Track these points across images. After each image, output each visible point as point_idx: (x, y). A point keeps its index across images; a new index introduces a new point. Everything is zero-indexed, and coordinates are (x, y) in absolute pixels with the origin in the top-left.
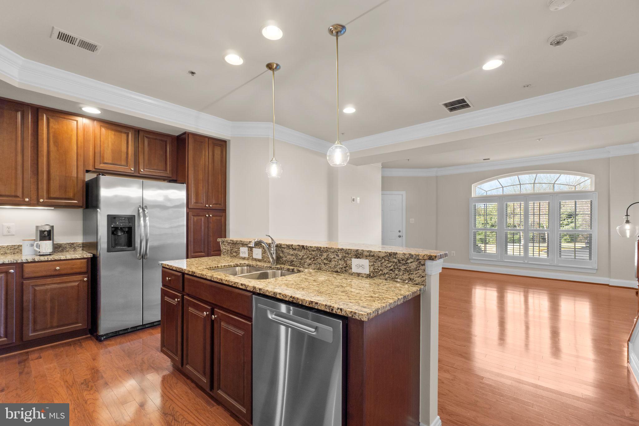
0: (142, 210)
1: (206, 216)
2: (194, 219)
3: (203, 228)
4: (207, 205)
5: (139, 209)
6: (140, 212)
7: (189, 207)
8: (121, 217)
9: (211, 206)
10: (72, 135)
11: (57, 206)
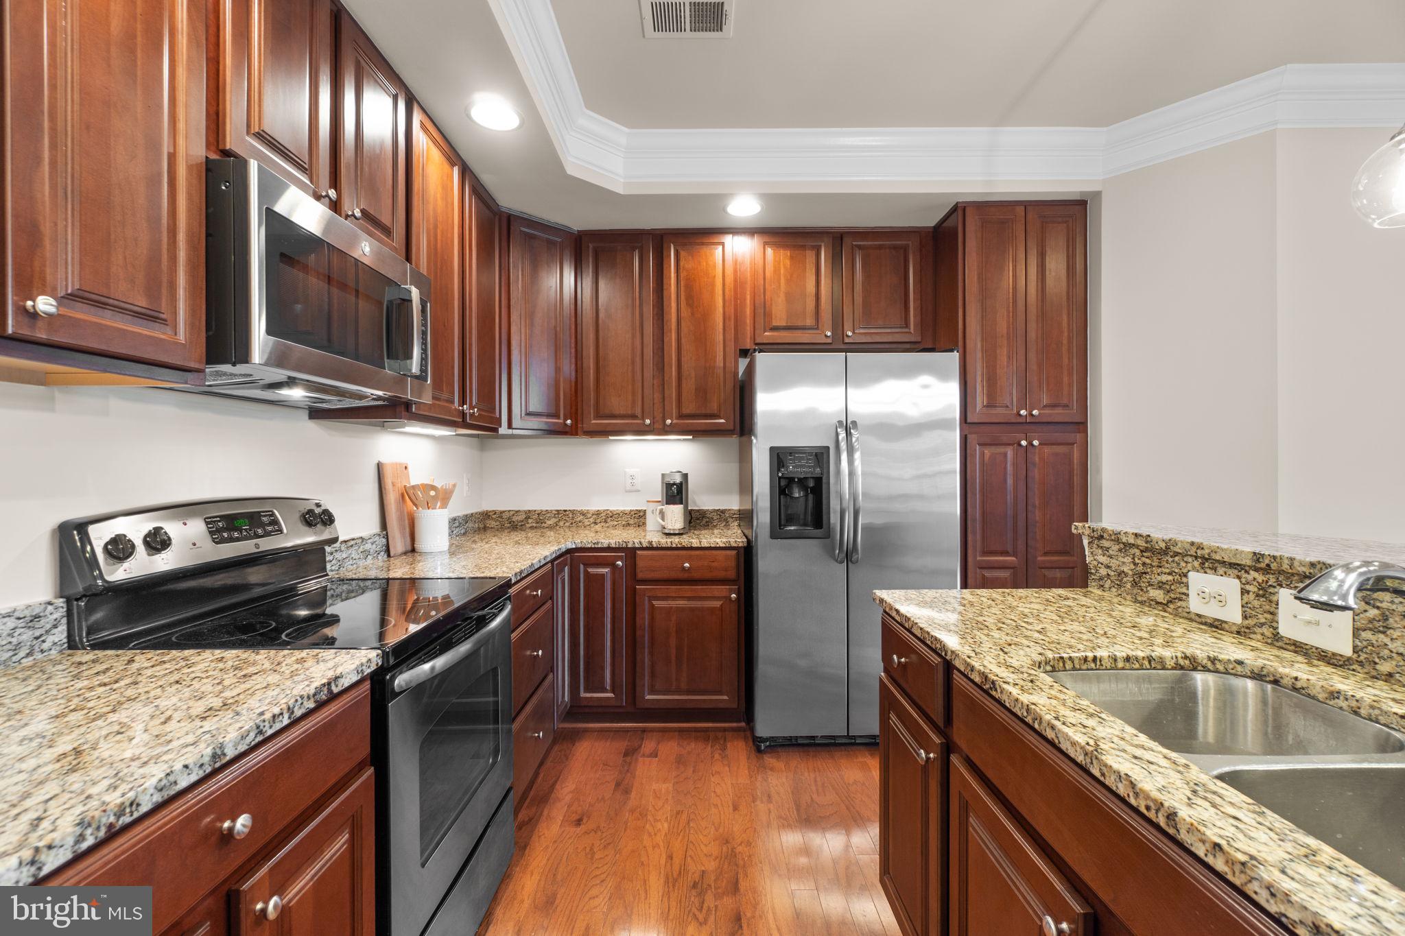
0: (844, 431)
1: (1020, 445)
2: (983, 454)
3: (1010, 481)
4: (1023, 412)
5: (839, 430)
6: (840, 438)
7: (969, 421)
8: (797, 453)
9: (1035, 412)
10: (715, 277)
11: (698, 433)
